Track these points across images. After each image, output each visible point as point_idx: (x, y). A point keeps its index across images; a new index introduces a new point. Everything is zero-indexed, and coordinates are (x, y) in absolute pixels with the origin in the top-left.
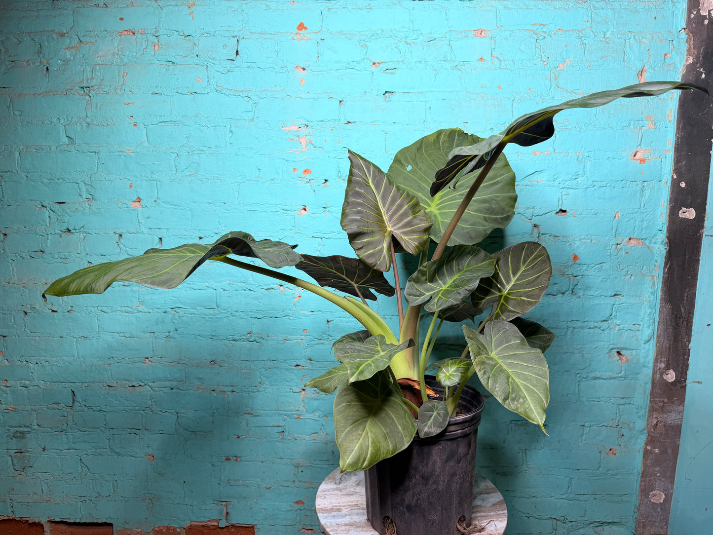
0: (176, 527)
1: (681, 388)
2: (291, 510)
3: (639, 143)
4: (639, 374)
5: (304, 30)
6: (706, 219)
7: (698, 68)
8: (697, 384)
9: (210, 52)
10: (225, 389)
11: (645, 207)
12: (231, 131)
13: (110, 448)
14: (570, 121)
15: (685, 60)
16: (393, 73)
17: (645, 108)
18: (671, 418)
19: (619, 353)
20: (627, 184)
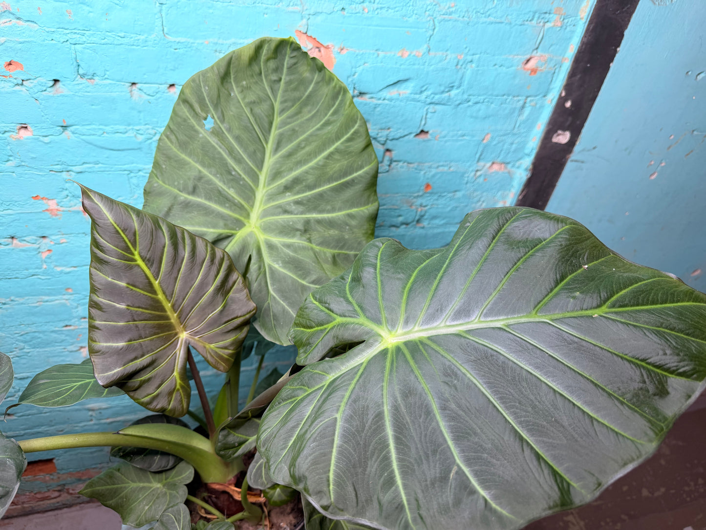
3: (537, 46)
6: (578, 143)
11: (519, 128)
14: (457, 7)
20: (508, 100)
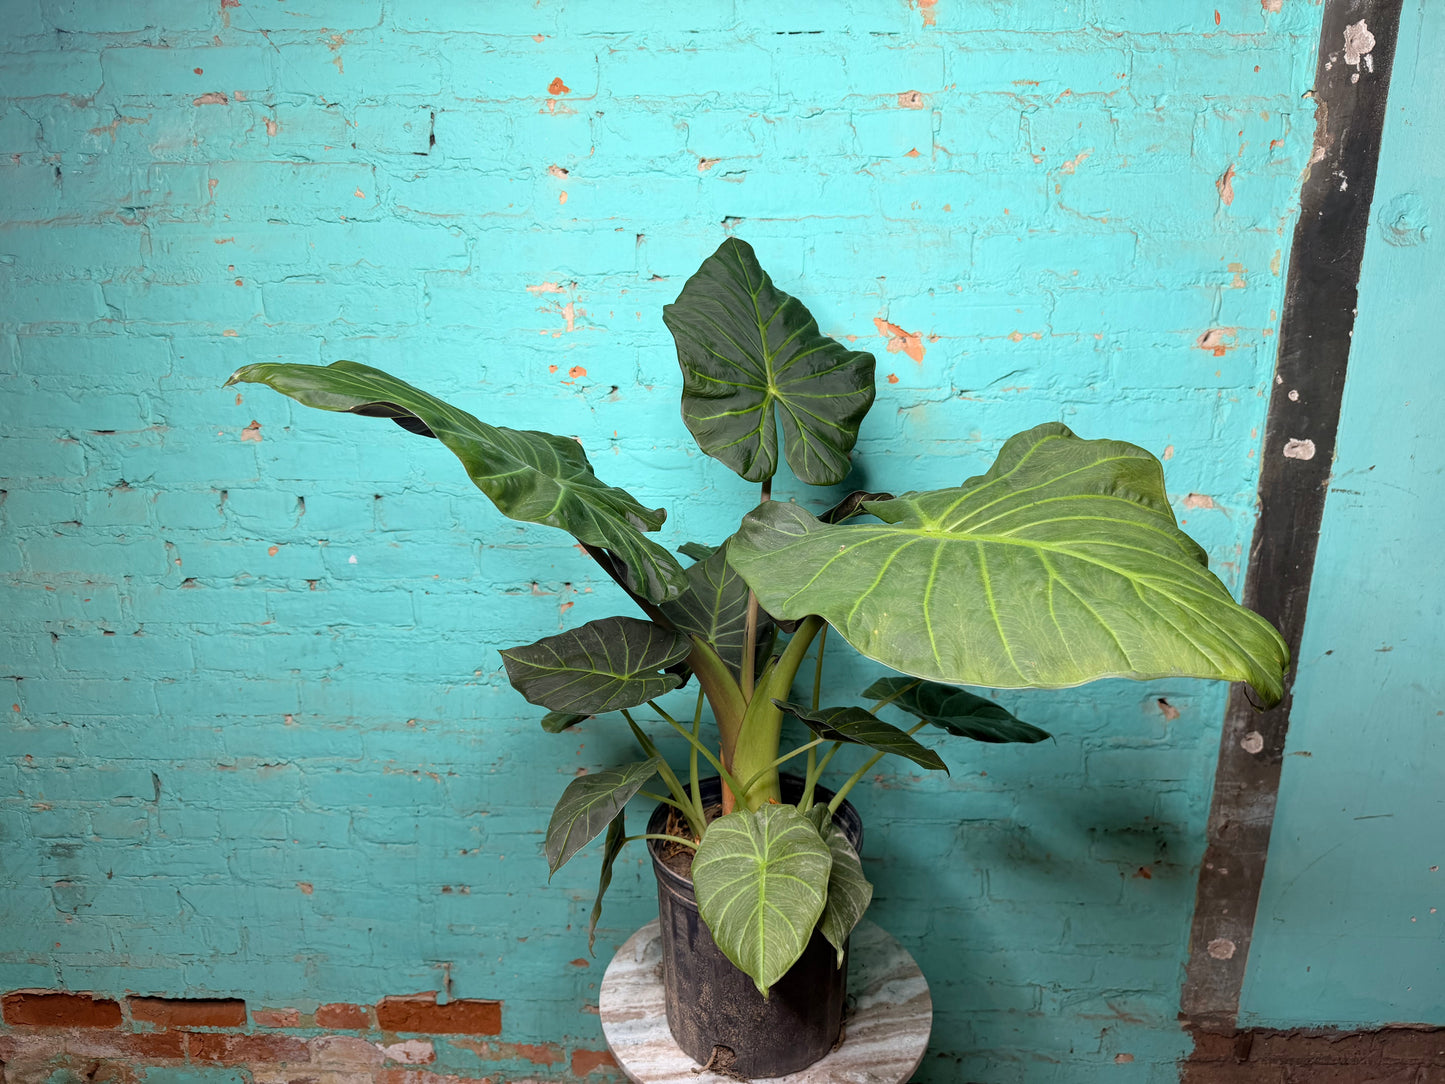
0: (359, 1004)
1: (1273, 763)
2: (565, 975)
3: (1215, 316)
4: (1196, 738)
5: (562, 93)
6: (1334, 459)
7: (1334, 170)
8: (1302, 757)
9: (378, 139)
10: (437, 769)
11: (1222, 437)
12: (427, 294)
13: (231, 873)
14: (1083, 274)
15: (1310, 153)
16: (739, 181)
17: (1229, 249)
18: (1253, 816)
19: (1162, 701)
20: (1189, 394)
